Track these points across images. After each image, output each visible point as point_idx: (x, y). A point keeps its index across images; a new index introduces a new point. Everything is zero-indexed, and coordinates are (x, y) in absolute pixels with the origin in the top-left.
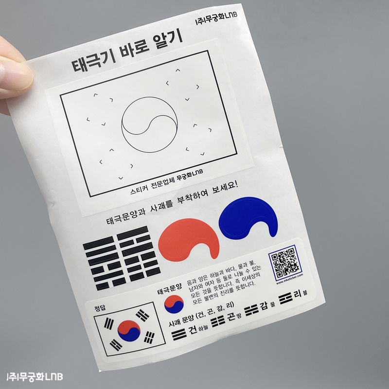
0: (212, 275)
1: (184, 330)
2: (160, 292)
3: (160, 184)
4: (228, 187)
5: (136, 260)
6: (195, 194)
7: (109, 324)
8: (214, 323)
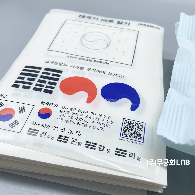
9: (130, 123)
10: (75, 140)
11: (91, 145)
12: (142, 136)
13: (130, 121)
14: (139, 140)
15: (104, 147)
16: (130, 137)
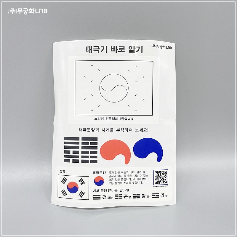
0: (122, 172)
1: (100, 195)
2: (94, 173)
3: (110, 119)
4: (143, 130)
5: (87, 153)
6: (126, 129)
7: (64, 181)
8: (116, 197)
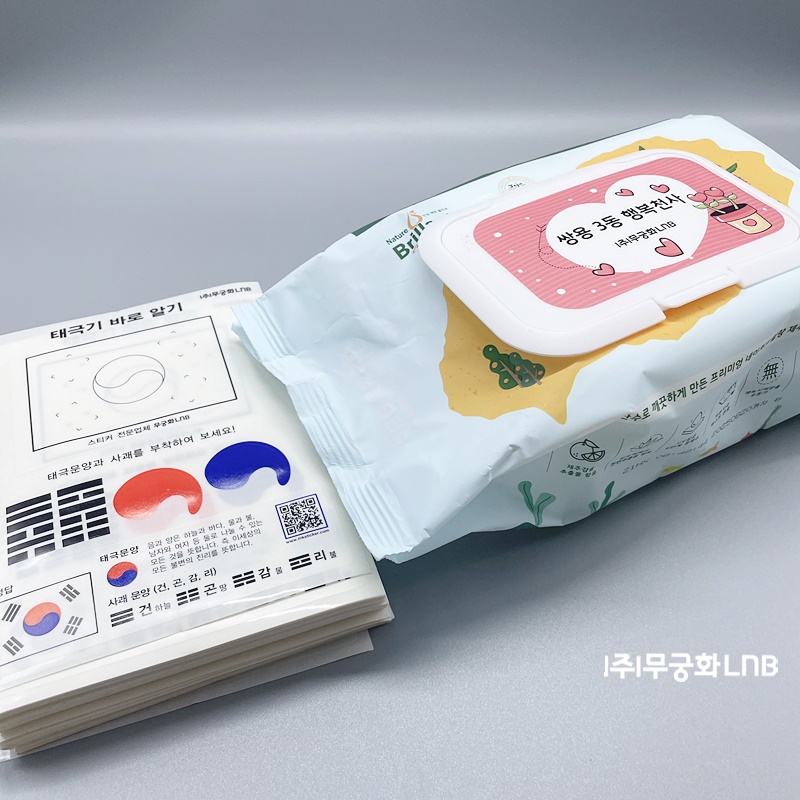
9: (292, 508)
10: (211, 587)
11: (243, 579)
12: (321, 517)
13: (288, 504)
14: (320, 526)
15: (268, 570)
16: (302, 530)
